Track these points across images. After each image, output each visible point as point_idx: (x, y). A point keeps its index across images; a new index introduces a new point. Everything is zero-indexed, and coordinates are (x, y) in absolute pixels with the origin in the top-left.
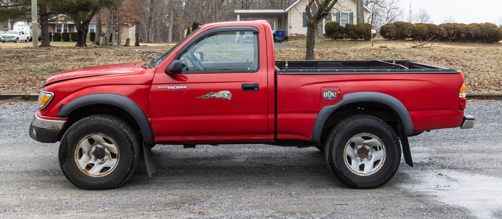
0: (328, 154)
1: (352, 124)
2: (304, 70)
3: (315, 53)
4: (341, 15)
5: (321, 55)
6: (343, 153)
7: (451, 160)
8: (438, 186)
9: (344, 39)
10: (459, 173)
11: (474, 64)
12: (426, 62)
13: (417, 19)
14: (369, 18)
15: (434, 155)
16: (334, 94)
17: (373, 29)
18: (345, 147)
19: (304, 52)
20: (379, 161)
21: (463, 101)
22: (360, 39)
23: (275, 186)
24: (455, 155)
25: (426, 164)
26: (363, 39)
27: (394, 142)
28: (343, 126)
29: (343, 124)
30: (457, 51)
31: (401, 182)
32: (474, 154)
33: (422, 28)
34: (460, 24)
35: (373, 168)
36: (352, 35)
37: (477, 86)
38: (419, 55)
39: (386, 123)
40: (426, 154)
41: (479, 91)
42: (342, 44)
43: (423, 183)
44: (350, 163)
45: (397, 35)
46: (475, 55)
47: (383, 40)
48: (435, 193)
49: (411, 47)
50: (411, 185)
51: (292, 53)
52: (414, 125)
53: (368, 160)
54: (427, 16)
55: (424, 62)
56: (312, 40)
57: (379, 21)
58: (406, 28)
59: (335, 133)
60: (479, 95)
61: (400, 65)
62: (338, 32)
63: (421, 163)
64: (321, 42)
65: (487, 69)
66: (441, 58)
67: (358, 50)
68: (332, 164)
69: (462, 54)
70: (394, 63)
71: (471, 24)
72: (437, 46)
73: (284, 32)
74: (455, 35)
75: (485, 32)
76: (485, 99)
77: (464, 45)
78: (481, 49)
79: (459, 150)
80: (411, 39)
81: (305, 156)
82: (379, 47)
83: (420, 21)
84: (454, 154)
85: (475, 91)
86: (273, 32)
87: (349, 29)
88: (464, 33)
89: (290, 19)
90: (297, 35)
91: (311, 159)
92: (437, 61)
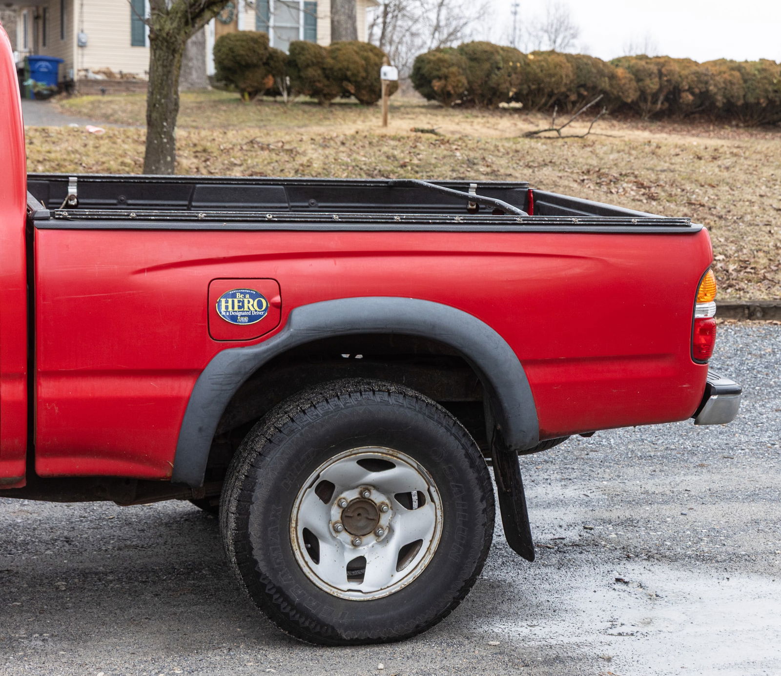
0: (233, 525)
1: (324, 415)
2: (143, 212)
3: (178, 145)
4: (275, 9)
5: (202, 153)
6: (290, 520)
7: (655, 530)
8: (613, 623)
9: (285, 94)
10: (683, 574)
11: (726, 197)
12: (570, 187)
13: (537, 36)
14: (372, 26)
15: (598, 513)
16: (260, 305)
17: (389, 65)
18: (296, 497)
19: (135, 141)
20: (418, 543)
21: (709, 330)
22: (344, 101)
23: (29, 652)
24: (667, 510)
25: (575, 545)
26: (353, 100)
27: (472, 475)
28: (290, 424)
29: (291, 415)
30: (673, 152)
31: (491, 613)
32: (724, 506)
33: (555, 67)
34: (680, 61)
35: (397, 571)
36: (312, 82)
37: (735, 274)
38: (547, 161)
39: (444, 410)
40: (574, 510)
41: (740, 290)
42: (276, 115)
43: (564, 614)
44: (315, 555)
45: (471, 90)
46: (727, 168)
47: (424, 107)
48: (607, 647)
49: (519, 134)
50: (524, 624)
51: (91, 143)
52: (542, 414)
53: (380, 543)
54: (571, 28)
55: (565, 187)
56: (166, 97)
57: (407, 38)
58: (501, 65)
59: (259, 447)
60: (739, 302)
61: (497, 201)
62: (261, 70)
63: (556, 544)
64: (200, 107)
65: (766, 218)
66: (621, 175)
67: (338, 141)
68: (247, 562)
69: (689, 164)
70: (472, 194)
71: (715, 63)
72: (604, 132)
73: (56, 62)
74: (662, 98)
75: (757, 91)
76: (758, 319)
77: (688, 131)
78: (747, 148)
79: (680, 493)
80: (518, 105)
81: (143, 531)
82: (411, 130)
83: (548, 43)
84: (664, 507)
85: (729, 290)
86: (15, 59)
87: (301, 60)
88: (690, 90)
89: (81, 13)
90: (109, 74)
91: (165, 543)
92: (608, 184)
